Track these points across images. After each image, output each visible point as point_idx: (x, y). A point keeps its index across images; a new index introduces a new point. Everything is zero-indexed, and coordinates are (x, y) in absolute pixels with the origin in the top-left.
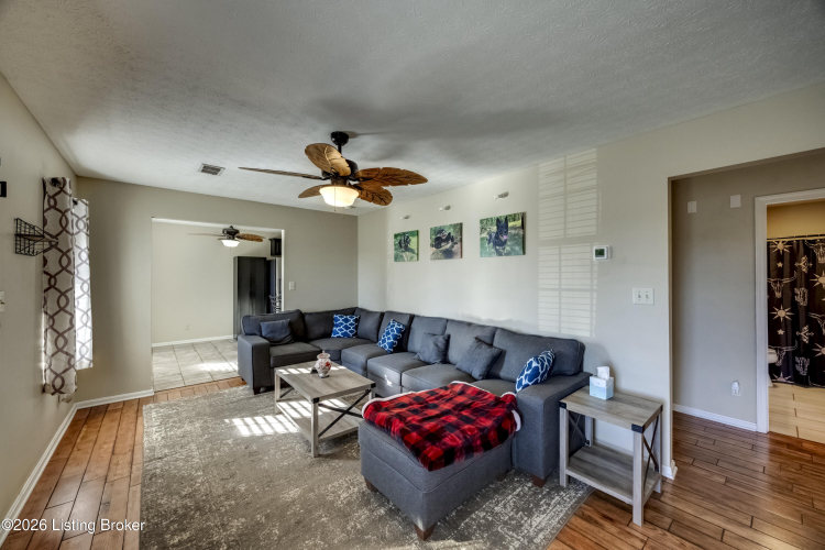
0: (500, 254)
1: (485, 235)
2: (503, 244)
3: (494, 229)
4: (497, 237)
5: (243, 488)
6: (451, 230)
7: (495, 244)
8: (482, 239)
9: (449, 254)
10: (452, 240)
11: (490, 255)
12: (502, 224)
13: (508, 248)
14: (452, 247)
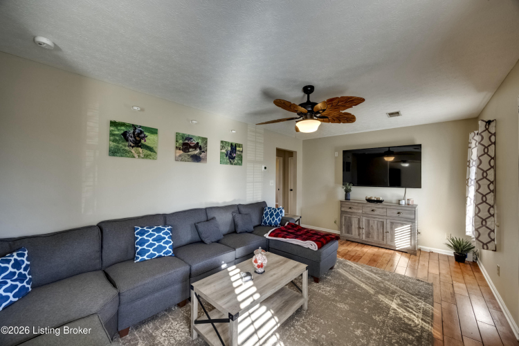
0: (232, 164)
1: (224, 151)
2: (233, 158)
3: (229, 148)
4: (231, 154)
5: (358, 332)
6: (200, 141)
7: (230, 158)
8: (221, 153)
9: (197, 159)
10: (200, 148)
11: (227, 163)
12: (234, 147)
13: (236, 161)
14: (200, 154)
